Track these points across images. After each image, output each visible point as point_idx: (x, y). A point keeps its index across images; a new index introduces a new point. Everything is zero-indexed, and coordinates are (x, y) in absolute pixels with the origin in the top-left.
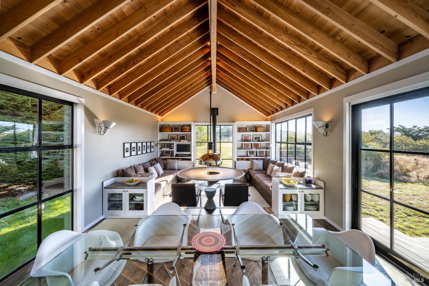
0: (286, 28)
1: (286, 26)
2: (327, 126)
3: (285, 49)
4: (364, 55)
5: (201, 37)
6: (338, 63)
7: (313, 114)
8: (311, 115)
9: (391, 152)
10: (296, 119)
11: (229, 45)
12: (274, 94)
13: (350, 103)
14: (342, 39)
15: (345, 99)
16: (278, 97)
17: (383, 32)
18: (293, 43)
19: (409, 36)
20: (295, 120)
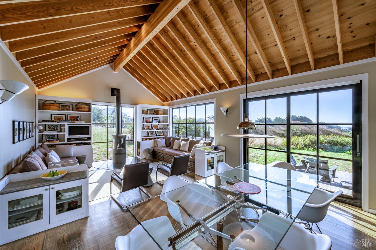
0: (221, 40)
1: (221, 39)
2: (227, 111)
3: (211, 54)
4: (255, 72)
5: (145, 15)
6: (240, 72)
7: (215, 102)
8: (213, 103)
9: (266, 124)
10: (196, 105)
11: (162, 33)
12: (184, 85)
13: (243, 98)
14: (250, 59)
15: (241, 95)
16: (186, 87)
17: (269, 62)
18: (222, 52)
19: (278, 68)
20: (194, 106)
